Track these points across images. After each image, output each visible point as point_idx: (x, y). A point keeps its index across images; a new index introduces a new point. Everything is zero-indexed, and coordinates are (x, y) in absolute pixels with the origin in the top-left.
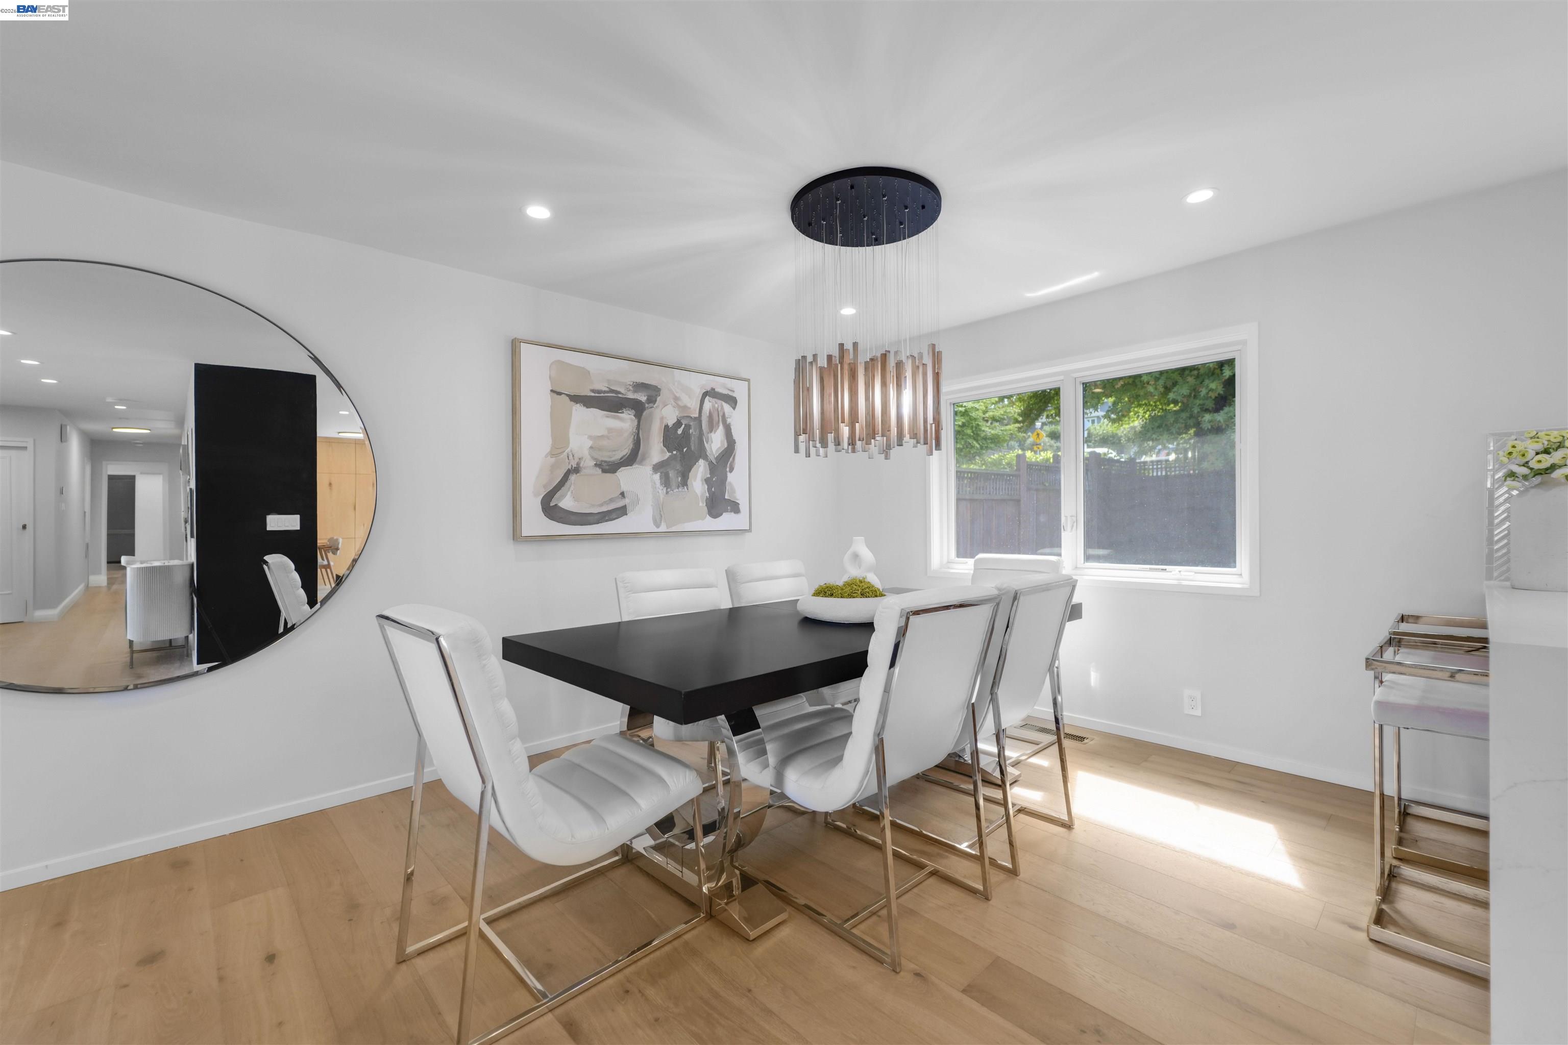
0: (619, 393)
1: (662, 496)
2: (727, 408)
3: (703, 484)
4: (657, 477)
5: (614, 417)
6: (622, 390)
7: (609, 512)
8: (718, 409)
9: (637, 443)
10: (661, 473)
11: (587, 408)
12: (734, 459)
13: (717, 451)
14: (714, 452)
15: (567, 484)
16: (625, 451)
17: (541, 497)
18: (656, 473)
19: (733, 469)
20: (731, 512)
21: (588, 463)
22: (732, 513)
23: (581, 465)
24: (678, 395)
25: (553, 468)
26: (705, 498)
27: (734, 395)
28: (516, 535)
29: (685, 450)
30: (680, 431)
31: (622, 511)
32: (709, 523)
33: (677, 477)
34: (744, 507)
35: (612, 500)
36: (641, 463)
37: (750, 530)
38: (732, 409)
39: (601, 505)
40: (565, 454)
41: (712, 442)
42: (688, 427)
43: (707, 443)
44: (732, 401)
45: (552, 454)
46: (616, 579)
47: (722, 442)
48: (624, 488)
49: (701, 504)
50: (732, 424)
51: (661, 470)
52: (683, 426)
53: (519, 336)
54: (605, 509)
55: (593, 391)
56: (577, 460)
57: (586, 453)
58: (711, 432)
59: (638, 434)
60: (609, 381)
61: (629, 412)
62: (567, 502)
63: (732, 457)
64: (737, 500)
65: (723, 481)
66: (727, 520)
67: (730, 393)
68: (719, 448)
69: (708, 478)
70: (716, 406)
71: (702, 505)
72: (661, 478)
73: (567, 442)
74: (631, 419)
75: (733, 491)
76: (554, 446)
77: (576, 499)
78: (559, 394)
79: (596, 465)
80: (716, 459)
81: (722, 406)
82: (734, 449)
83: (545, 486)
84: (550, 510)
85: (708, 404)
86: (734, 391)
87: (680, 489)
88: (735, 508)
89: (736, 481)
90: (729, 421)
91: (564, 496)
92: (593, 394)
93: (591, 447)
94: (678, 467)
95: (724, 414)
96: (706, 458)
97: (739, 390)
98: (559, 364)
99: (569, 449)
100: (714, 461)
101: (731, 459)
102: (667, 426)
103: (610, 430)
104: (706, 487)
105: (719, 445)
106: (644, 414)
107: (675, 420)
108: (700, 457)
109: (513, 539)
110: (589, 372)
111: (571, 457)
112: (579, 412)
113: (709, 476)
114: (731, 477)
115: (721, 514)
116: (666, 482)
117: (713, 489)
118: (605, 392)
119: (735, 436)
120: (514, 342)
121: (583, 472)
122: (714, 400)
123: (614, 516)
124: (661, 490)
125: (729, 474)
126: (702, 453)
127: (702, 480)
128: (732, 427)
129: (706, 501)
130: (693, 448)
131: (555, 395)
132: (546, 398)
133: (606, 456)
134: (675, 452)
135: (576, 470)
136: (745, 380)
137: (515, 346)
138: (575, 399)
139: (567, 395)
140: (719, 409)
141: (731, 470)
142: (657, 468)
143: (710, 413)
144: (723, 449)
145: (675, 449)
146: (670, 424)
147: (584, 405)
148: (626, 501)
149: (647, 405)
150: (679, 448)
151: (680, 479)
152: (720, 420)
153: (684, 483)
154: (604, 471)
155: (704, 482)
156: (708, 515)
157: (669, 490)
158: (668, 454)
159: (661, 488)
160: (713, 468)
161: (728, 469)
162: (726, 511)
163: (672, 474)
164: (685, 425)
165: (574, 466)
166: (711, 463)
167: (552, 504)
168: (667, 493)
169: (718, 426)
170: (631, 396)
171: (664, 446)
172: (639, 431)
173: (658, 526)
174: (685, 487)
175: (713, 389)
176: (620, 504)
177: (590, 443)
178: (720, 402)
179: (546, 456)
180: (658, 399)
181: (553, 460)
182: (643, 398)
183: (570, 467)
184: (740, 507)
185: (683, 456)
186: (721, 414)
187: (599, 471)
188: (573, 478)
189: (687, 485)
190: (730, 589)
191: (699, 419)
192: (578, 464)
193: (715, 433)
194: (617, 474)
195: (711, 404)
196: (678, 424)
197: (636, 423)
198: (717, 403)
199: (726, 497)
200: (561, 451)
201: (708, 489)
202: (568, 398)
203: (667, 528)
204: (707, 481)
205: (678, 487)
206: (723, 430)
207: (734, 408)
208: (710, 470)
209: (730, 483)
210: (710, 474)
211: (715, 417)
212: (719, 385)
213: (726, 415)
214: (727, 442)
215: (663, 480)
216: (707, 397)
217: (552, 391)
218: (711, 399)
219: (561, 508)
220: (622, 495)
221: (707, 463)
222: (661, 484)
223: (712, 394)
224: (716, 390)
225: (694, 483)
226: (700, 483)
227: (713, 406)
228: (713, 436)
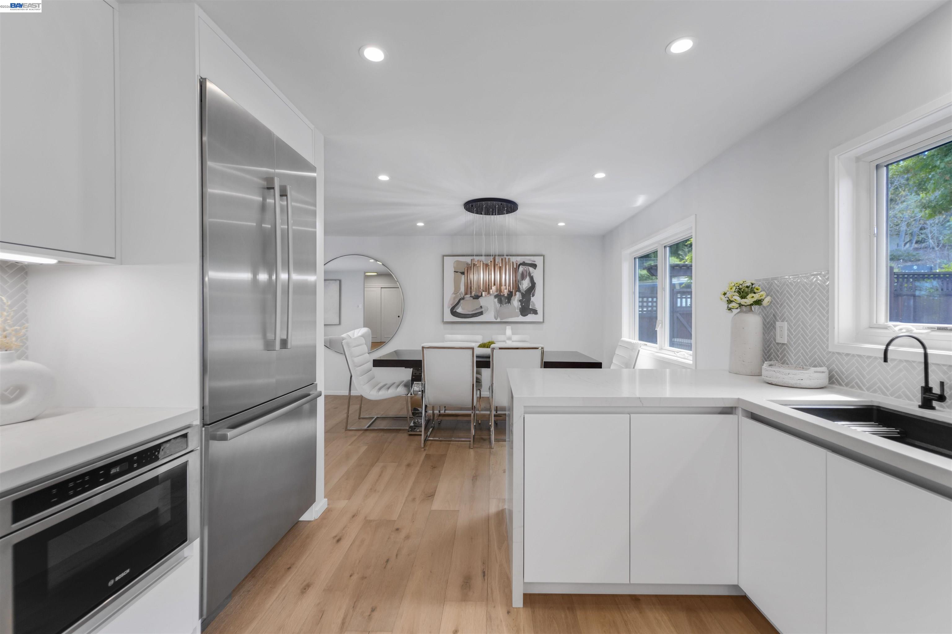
1: (498, 308)
2: (531, 269)
3: (518, 302)
4: (496, 300)
7: (476, 314)
8: (526, 270)
12: (535, 290)
13: (525, 288)
14: (524, 289)
15: (460, 304)
17: (450, 308)
18: (496, 298)
19: (534, 295)
20: (533, 313)
21: (467, 296)
22: (534, 315)
25: (454, 298)
26: (519, 308)
27: (535, 263)
28: (442, 321)
31: (481, 313)
32: (521, 318)
33: (506, 300)
34: (540, 311)
35: (477, 309)
37: (543, 322)
38: (534, 269)
39: (472, 311)
40: (459, 293)
41: (523, 285)
43: (520, 285)
44: (534, 266)
45: (454, 293)
47: (528, 284)
48: (482, 304)
49: (517, 311)
50: (534, 276)
51: (499, 297)
53: (445, 254)
54: (474, 312)
56: (463, 295)
58: (523, 280)
62: (459, 310)
63: (534, 290)
64: (536, 308)
65: (528, 301)
66: (530, 317)
67: (533, 263)
68: (527, 287)
69: (521, 300)
70: (526, 269)
71: (518, 311)
72: (498, 300)
73: (460, 289)
75: (534, 305)
76: (455, 291)
77: (463, 309)
78: (457, 272)
79: (470, 297)
80: (525, 291)
81: (529, 269)
82: (535, 286)
83: (452, 305)
84: (454, 313)
85: (521, 269)
86: (535, 261)
87: (507, 305)
88: (535, 312)
89: (536, 301)
90: (532, 275)
91: (458, 308)
95: (530, 272)
96: (520, 291)
97: (538, 261)
98: (458, 262)
99: (460, 291)
100: (524, 293)
104: (520, 303)
105: (527, 285)
109: (441, 323)
111: (461, 294)
113: (521, 299)
114: (533, 299)
115: (527, 315)
119: (535, 281)
120: (443, 257)
121: (466, 299)
122: (524, 267)
123: (477, 315)
124: (498, 305)
125: (532, 298)
127: (518, 301)
128: (534, 277)
129: (520, 309)
131: (455, 273)
132: (453, 274)
135: (463, 299)
136: (541, 256)
139: (460, 272)
140: (527, 270)
141: (533, 296)
143: (522, 272)
144: (529, 287)
148: (483, 309)
151: (507, 300)
152: (528, 274)
154: (474, 298)
155: (519, 301)
156: (520, 315)
157: (501, 305)
160: (523, 295)
161: (531, 296)
162: (531, 313)
163: (503, 300)
165: (462, 297)
166: (522, 294)
167: (454, 311)
168: (501, 306)
169: (526, 278)
173: (496, 319)
174: (509, 304)
175: (524, 262)
176: (480, 310)
178: (527, 267)
179: (452, 294)
181: (454, 295)
183: (461, 298)
184: (538, 311)
186: (528, 272)
187: (471, 299)
188: (462, 301)
189: (510, 303)
192: (464, 297)
193: (525, 280)
194: (479, 299)
195: (522, 268)
198: (526, 268)
199: (530, 307)
200: (457, 292)
201: (521, 304)
202: (460, 273)
203: (501, 320)
204: (520, 301)
205: (506, 304)
206: (529, 279)
207: (535, 269)
208: (522, 296)
209: (532, 302)
210: (522, 298)
211: (525, 273)
212: (528, 260)
213: (531, 272)
214: (531, 284)
215: (499, 301)
216: (521, 266)
217: (454, 271)
218: (523, 266)
219: (458, 312)
220: (481, 307)
221: (520, 294)
222: (498, 303)
223: (524, 264)
224: (526, 262)
225: (514, 302)
226: (517, 302)
227: (524, 269)
228: (524, 282)
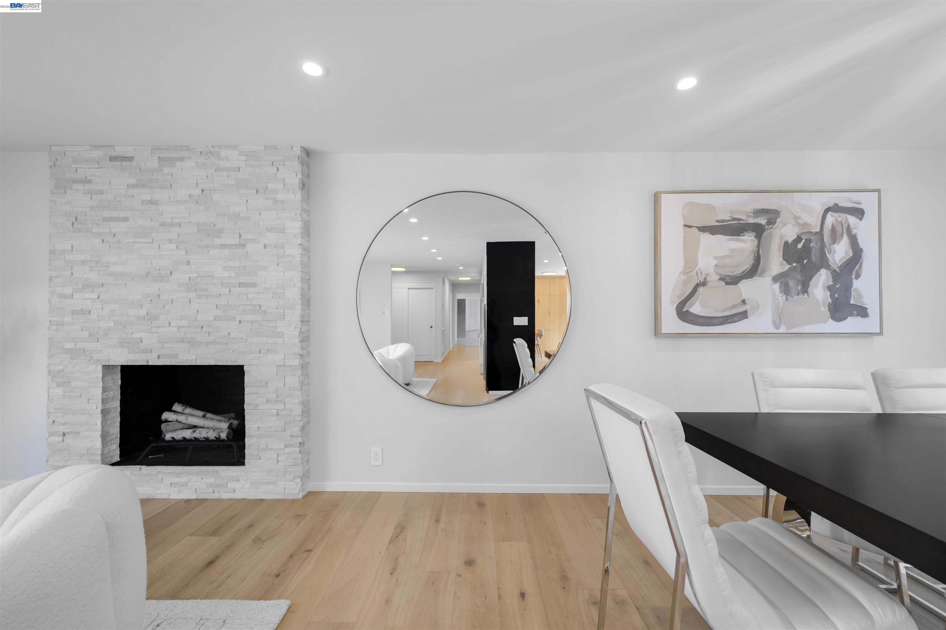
0: (741, 220)
1: (781, 303)
2: (852, 220)
3: (824, 291)
4: (776, 287)
5: (737, 240)
6: (744, 217)
7: (732, 316)
8: (841, 222)
9: (757, 259)
10: (781, 283)
11: (713, 235)
12: (860, 266)
13: (840, 261)
14: (837, 261)
15: (696, 295)
16: (747, 266)
17: (677, 304)
18: (776, 283)
19: (860, 276)
20: (857, 315)
21: (714, 278)
22: (859, 318)
23: (708, 280)
24: (797, 215)
25: (685, 283)
26: (828, 303)
27: (861, 207)
28: (657, 332)
29: (805, 262)
30: (800, 246)
31: (744, 315)
32: (832, 326)
33: (797, 286)
34: (873, 312)
35: (734, 307)
36: (761, 275)
37: (881, 333)
38: (859, 220)
39: (725, 310)
40: (695, 271)
41: (835, 253)
42: (809, 241)
43: (830, 253)
44: (859, 213)
45: (684, 272)
46: (752, 373)
47: (846, 252)
48: (745, 296)
49: (822, 309)
50: (858, 234)
51: (782, 280)
52: (803, 241)
53: (660, 190)
54: (727, 313)
55: (718, 221)
56: (704, 276)
57: (711, 270)
58: (834, 243)
59: (758, 252)
60: (731, 212)
61: (750, 234)
62: (696, 308)
63: (859, 264)
64: (865, 304)
65: (848, 288)
66: (853, 324)
67: (856, 206)
68: (843, 258)
69: (831, 285)
70: (840, 219)
71: (824, 309)
72: (781, 287)
73: (696, 263)
74: (752, 240)
75: (860, 296)
76: (686, 267)
77: (704, 306)
78: (690, 227)
79: (720, 279)
80: (839, 267)
81: (846, 219)
82: (861, 257)
83: (679, 297)
84: (683, 314)
85: (830, 219)
86: (860, 203)
87: (800, 296)
88: (862, 312)
89: (864, 288)
90: (854, 232)
91: (693, 304)
92: (718, 224)
93: (716, 266)
94: (799, 276)
95: (849, 227)
96: (828, 267)
97: (868, 202)
98: (691, 205)
99: (698, 268)
100: (838, 270)
101: (857, 267)
102: (786, 243)
103: (732, 250)
104: (828, 293)
105: (843, 255)
106: (764, 234)
107: (795, 237)
108: (822, 267)
109: (655, 335)
110: (714, 207)
111: (699, 274)
112: (706, 238)
113: (831, 283)
114: (856, 284)
115: (846, 318)
116: (786, 290)
117: (836, 295)
118: (730, 221)
119: (862, 243)
120: (656, 195)
121: (709, 285)
122: (837, 215)
123: (735, 319)
124: (781, 298)
125: (855, 281)
126: (824, 263)
127: (824, 288)
128: (858, 237)
129: (828, 306)
130: (814, 259)
131: (687, 228)
132: (680, 230)
133: (730, 272)
134: (794, 264)
135: (704, 284)
136: (874, 191)
137: (656, 198)
138: (703, 229)
139: (697, 227)
140: (843, 222)
141: (858, 276)
142: (775, 279)
143: (833, 226)
144: (848, 258)
145: (795, 262)
146: (790, 240)
147: (711, 233)
148: (747, 307)
149: (767, 227)
150: (799, 260)
151: (800, 287)
152: (845, 231)
153: (805, 290)
154: (727, 283)
155: (826, 289)
156: (830, 319)
157: (788, 297)
158: (788, 267)
159: (781, 295)
160: (836, 275)
162: (852, 315)
163: (791, 283)
164: (806, 240)
165: (702, 280)
166: (834, 272)
167: (684, 310)
168: (787, 299)
169: (842, 238)
170: (752, 221)
171: (784, 259)
172: (759, 249)
173: (777, 328)
174: (806, 294)
175: (836, 205)
176: (741, 309)
177: (715, 262)
178: (843, 215)
179: (680, 275)
180: (778, 220)
181: (685, 276)
182: (762, 221)
183: (698, 282)
184: (868, 311)
185: (804, 267)
186: (845, 226)
187: (723, 283)
188: (701, 290)
189: (807, 293)
190: (878, 393)
191: (820, 233)
192: (705, 279)
193: (838, 244)
194: (739, 285)
195: (833, 218)
196: (798, 239)
197: (756, 242)
198: (841, 217)
199: (852, 302)
200: (691, 270)
201: (830, 296)
202: (697, 229)
203: (787, 330)
204: (829, 288)
205: (798, 294)
206: (847, 240)
207: (861, 219)
208: (833, 278)
209: (856, 289)
210: (833, 281)
211: (839, 229)
212: (844, 200)
213: (852, 226)
214: (853, 251)
215: (783, 289)
216: (830, 212)
217: (684, 225)
218: (834, 214)
219: (691, 313)
220: (744, 302)
221: (829, 272)
222: (781, 292)
223: (836, 208)
224: (840, 205)
225: (815, 291)
226: (822, 290)
227: (836, 220)
228: (836, 247)
